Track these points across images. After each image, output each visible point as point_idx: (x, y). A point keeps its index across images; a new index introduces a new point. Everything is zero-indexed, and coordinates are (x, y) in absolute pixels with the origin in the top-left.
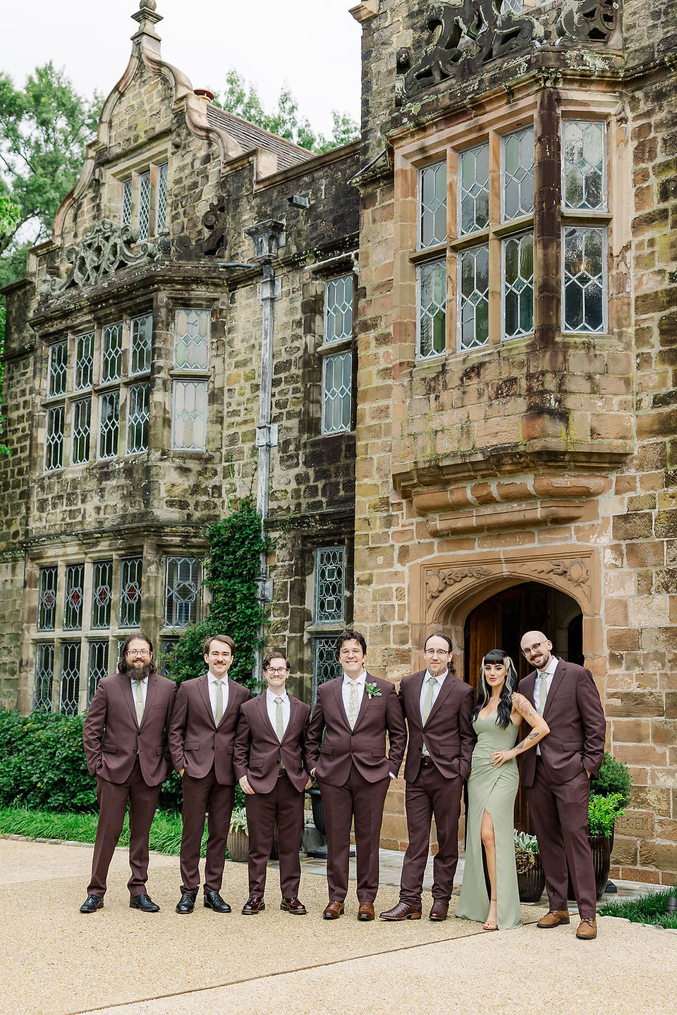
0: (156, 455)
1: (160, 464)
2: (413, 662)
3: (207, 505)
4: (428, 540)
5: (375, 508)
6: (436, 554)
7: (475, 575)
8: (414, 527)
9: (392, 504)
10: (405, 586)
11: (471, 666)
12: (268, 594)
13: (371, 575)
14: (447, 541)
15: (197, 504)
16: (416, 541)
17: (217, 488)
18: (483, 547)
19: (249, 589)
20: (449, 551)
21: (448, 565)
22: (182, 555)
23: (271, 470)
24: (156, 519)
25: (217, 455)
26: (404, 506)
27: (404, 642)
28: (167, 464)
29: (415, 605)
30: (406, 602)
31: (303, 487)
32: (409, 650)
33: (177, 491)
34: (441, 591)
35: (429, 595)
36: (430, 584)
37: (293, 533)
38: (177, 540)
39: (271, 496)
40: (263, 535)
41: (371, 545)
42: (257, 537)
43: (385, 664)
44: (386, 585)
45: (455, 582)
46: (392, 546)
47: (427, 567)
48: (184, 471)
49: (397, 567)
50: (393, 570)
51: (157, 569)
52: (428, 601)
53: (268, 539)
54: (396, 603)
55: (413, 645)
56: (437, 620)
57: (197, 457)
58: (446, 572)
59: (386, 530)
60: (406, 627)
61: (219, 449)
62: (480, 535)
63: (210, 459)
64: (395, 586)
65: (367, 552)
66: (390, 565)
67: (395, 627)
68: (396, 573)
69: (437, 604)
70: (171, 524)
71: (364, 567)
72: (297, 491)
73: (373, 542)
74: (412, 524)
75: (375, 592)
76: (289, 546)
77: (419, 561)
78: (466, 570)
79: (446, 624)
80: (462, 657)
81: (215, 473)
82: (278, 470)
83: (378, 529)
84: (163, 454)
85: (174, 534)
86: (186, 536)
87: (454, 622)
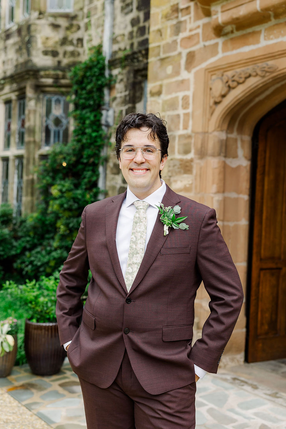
0: (35, 14)
1: (38, 22)
2: (194, 171)
3: (73, 54)
4: (213, 42)
5: (167, 17)
6: (220, 55)
7: (259, 73)
8: (200, 31)
9: (182, 10)
10: (190, 93)
11: (258, 177)
12: (111, 120)
13: (161, 86)
14: (232, 39)
15: (65, 53)
16: (201, 44)
17: (80, 40)
18: (269, 39)
19: (95, 116)
20: (233, 49)
21: (231, 66)
22: (55, 93)
23: (114, 19)
24: (34, 65)
25: (80, 14)
26: (192, 9)
27: (187, 152)
28: (43, 21)
29: (199, 112)
30: (190, 110)
31: (135, 29)
32: (192, 160)
33: (51, 43)
34: (224, 96)
35: (212, 101)
36: (213, 90)
37: (127, 69)
38: (50, 81)
39: (114, 40)
40: (107, 73)
41: (162, 56)
42: (102, 74)
43: (170, 174)
44: (174, 95)
45: (239, 83)
46: (180, 54)
47: (212, 71)
48: (55, 27)
49: (184, 75)
50: (179, 78)
51: (36, 104)
52: (211, 107)
53: (111, 75)
54: (181, 112)
55: (195, 153)
56: (220, 128)
57: (66, 16)
58: (230, 74)
59: (175, 38)
60: (189, 137)
61: (82, 9)
62: (266, 25)
63: (74, 17)
64: (181, 95)
65: (159, 63)
66: (177, 73)
67: (181, 136)
68: (182, 82)
69: (220, 110)
70: (45, 69)
71: (156, 79)
72: (131, 33)
73: (164, 52)
74: (199, 27)
75: (165, 102)
76: (125, 80)
77: (204, 65)
78: (249, 69)
79: (232, 132)
80: (248, 168)
81: (79, 28)
82: (120, 18)
83: (168, 38)
84: (41, 13)
85: (48, 76)
86: (56, 78)
87: (240, 130)
